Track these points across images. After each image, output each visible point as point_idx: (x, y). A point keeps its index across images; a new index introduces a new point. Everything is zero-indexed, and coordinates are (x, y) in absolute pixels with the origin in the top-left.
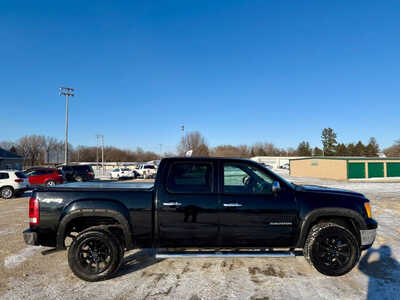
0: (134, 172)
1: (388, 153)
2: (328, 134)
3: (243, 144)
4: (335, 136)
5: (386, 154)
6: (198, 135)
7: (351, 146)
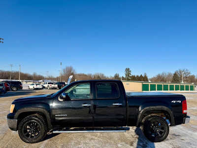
0: (42, 86)
1: (151, 80)
2: (128, 70)
4: (130, 71)
5: (151, 81)
7: (138, 76)
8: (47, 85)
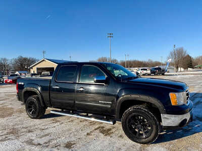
0: (137, 72)
8: (140, 71)
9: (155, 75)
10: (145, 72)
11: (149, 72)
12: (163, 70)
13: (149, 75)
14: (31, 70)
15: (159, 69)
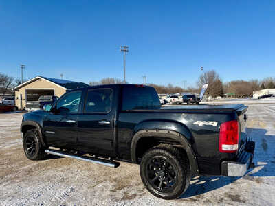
0: (164, 100)
3: (254, 79)
6: (213, 73)
8: (170, 98)
9: (188, 104)
10: (176, 100)
11: (181, 100)
12: (199, 99)
13: (180, 104)
14: (17, 92)
15: (193, 96)
